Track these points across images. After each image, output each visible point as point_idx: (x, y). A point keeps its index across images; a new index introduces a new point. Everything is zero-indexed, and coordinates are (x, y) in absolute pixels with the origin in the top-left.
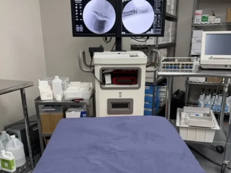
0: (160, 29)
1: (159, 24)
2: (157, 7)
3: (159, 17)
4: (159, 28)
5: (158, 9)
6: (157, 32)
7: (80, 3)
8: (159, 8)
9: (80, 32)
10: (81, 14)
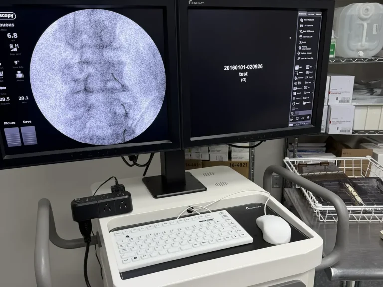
0: (310, 112)
1: (305, 96)
2: (303, 40)
3: (307, 72)
4: (307, 107)
5: (305, 48)
6: (300, 120)
7: (11, 30)
8: (309, 43)
9: (23, 149)
10: (20, 75)
